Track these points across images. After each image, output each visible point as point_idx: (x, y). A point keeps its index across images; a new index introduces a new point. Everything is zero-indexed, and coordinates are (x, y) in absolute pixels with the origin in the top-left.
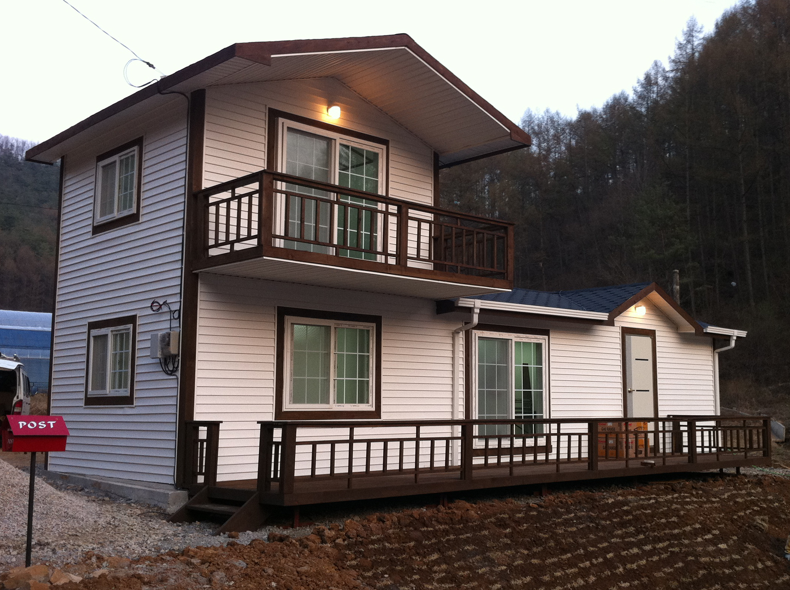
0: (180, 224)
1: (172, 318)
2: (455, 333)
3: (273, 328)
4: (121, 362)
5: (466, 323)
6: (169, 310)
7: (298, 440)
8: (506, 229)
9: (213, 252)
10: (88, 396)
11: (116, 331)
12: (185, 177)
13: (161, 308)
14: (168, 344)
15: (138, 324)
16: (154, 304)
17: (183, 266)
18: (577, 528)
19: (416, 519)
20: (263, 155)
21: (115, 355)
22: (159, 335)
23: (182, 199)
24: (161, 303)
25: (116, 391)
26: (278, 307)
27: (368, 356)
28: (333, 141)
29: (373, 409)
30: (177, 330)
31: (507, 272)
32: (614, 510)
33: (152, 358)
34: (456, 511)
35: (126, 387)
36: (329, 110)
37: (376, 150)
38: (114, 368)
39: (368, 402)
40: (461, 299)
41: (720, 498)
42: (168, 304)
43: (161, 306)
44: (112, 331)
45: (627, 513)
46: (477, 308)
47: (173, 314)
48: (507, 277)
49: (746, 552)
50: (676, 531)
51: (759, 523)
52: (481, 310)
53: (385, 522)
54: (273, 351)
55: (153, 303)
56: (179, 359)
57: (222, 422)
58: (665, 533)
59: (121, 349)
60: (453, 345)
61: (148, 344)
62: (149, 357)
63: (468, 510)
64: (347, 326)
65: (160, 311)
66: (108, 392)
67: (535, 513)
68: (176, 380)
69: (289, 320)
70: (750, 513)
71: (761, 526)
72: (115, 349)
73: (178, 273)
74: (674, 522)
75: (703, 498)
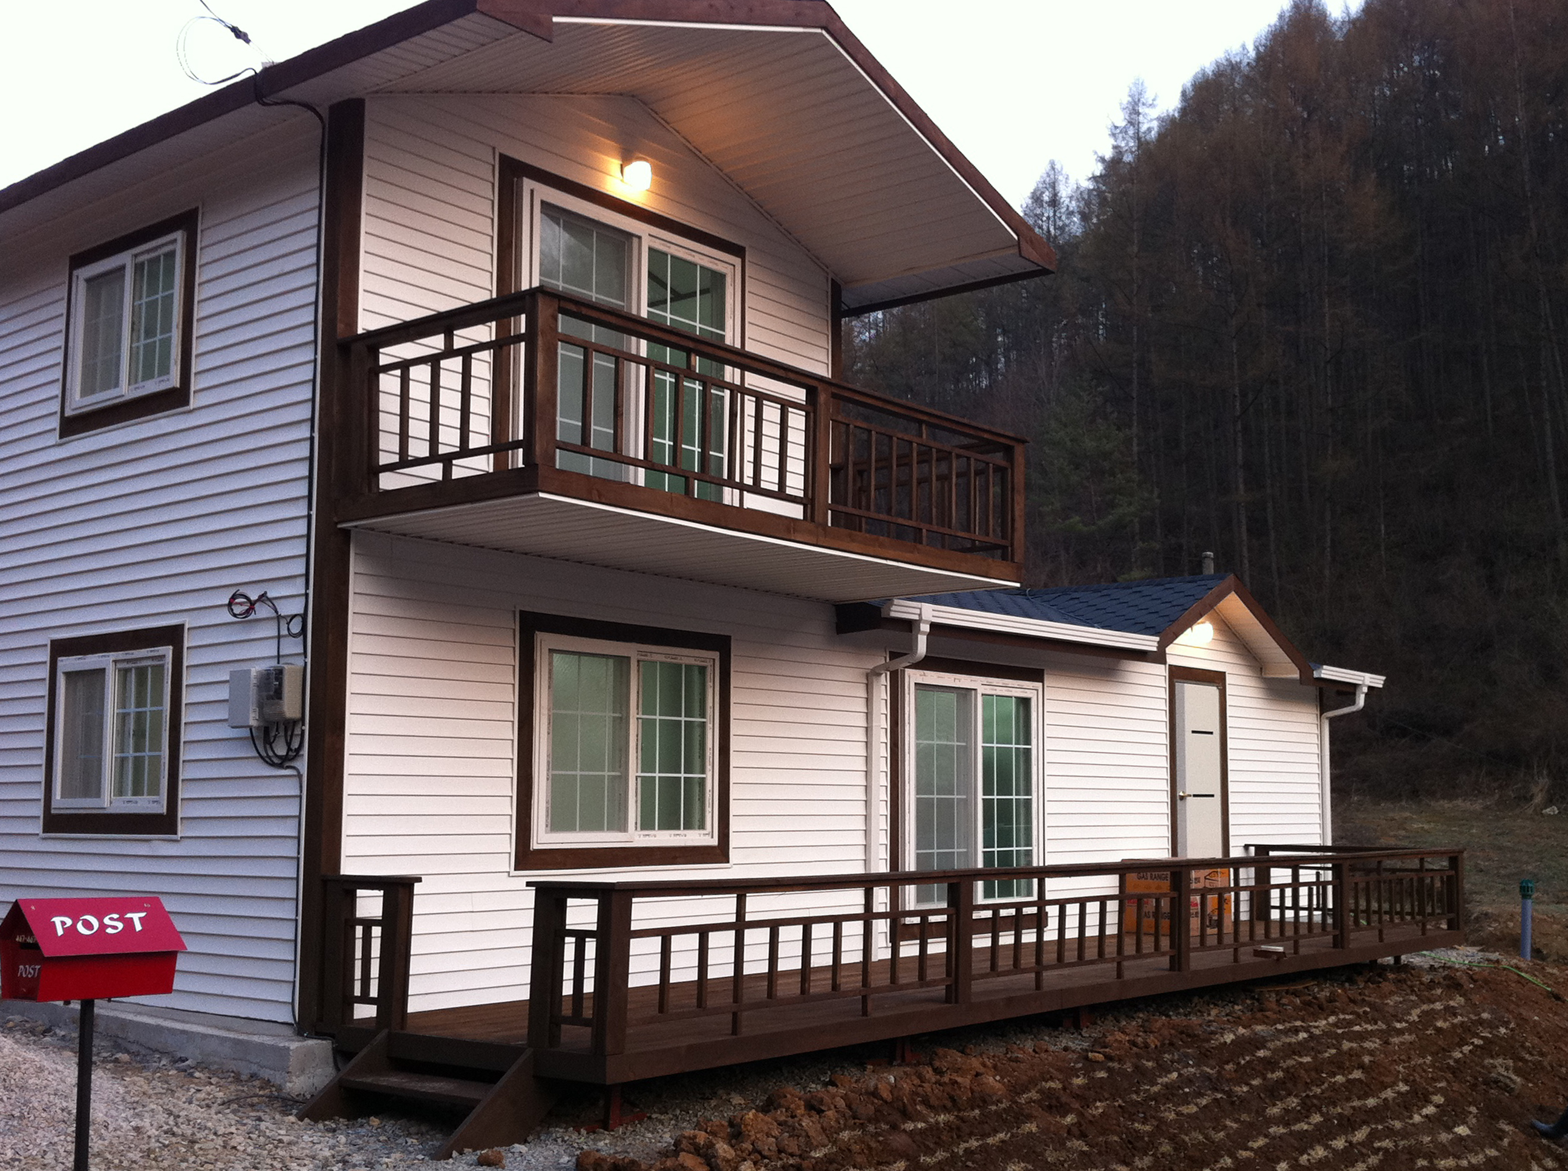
0: (304, 412)
1: (284, 632)
2: (870, 677)
3: (511, 659)
4: (139, 734)
5: (894, 656)
6: (275, 615)
7: (634, 926)
8: (1008, 451)
9: (388, 482)
10: (53, 812)
11: (128, 661)
12: (316, 303)
13: (253, 609)
14: (278, 694)
15: (186, 644)
16: (237, 601)
17: (314, 513)
18: (1196, 1104)
19: (886, 1102)
20: (488, 263)
21: (123, 718)
22: (253, 673)
23: (307, 354)
24: (254, 597)
25: (129, 802)
26: (521, 612)
27: (703, 725)
28: (635, 241)
29: (714, 842)
30: (299, 662)
31: (1012, 545)
32: (1244, 1059)
33: (233, 727)
34: (959, 1080)
35: (154, 790)
36: (626, 169)
37: (720, 268)
38: (122, 746)
39: (702, 826)
40: (896, 601)
41: (1407, 1022)
42: (270, 600)
43: (252, 604)
44: (115, 662)
45: (1270, 1064)
46: (926, 622)
47: (288, 624)
48: (1013, 555)
49: (1506, 1141)
50: (1371, 1102)
51: (1503, 1076)
52: (933, 626)
53: (823, 1111)
54: (510, 714)
55: (234, 597)
56: (303, 732)
57: (419, 880)
58: (1353, 1108)
59: (140, 703)
60: (869, 701)
61: (223, 693)
62: (226, 724)
63: (977, 1075)
64: (662, 658)
65: (252, 617)
66: (106, 804)
67: (1102, 1074)
68: (296, 781)
69: (544, 641)
70: (1470, 1051)
71: (1508, 1081)
72: (123, 702)
73: (301, 528)
74: (1359, 1080)
75: (1380, 1023)
